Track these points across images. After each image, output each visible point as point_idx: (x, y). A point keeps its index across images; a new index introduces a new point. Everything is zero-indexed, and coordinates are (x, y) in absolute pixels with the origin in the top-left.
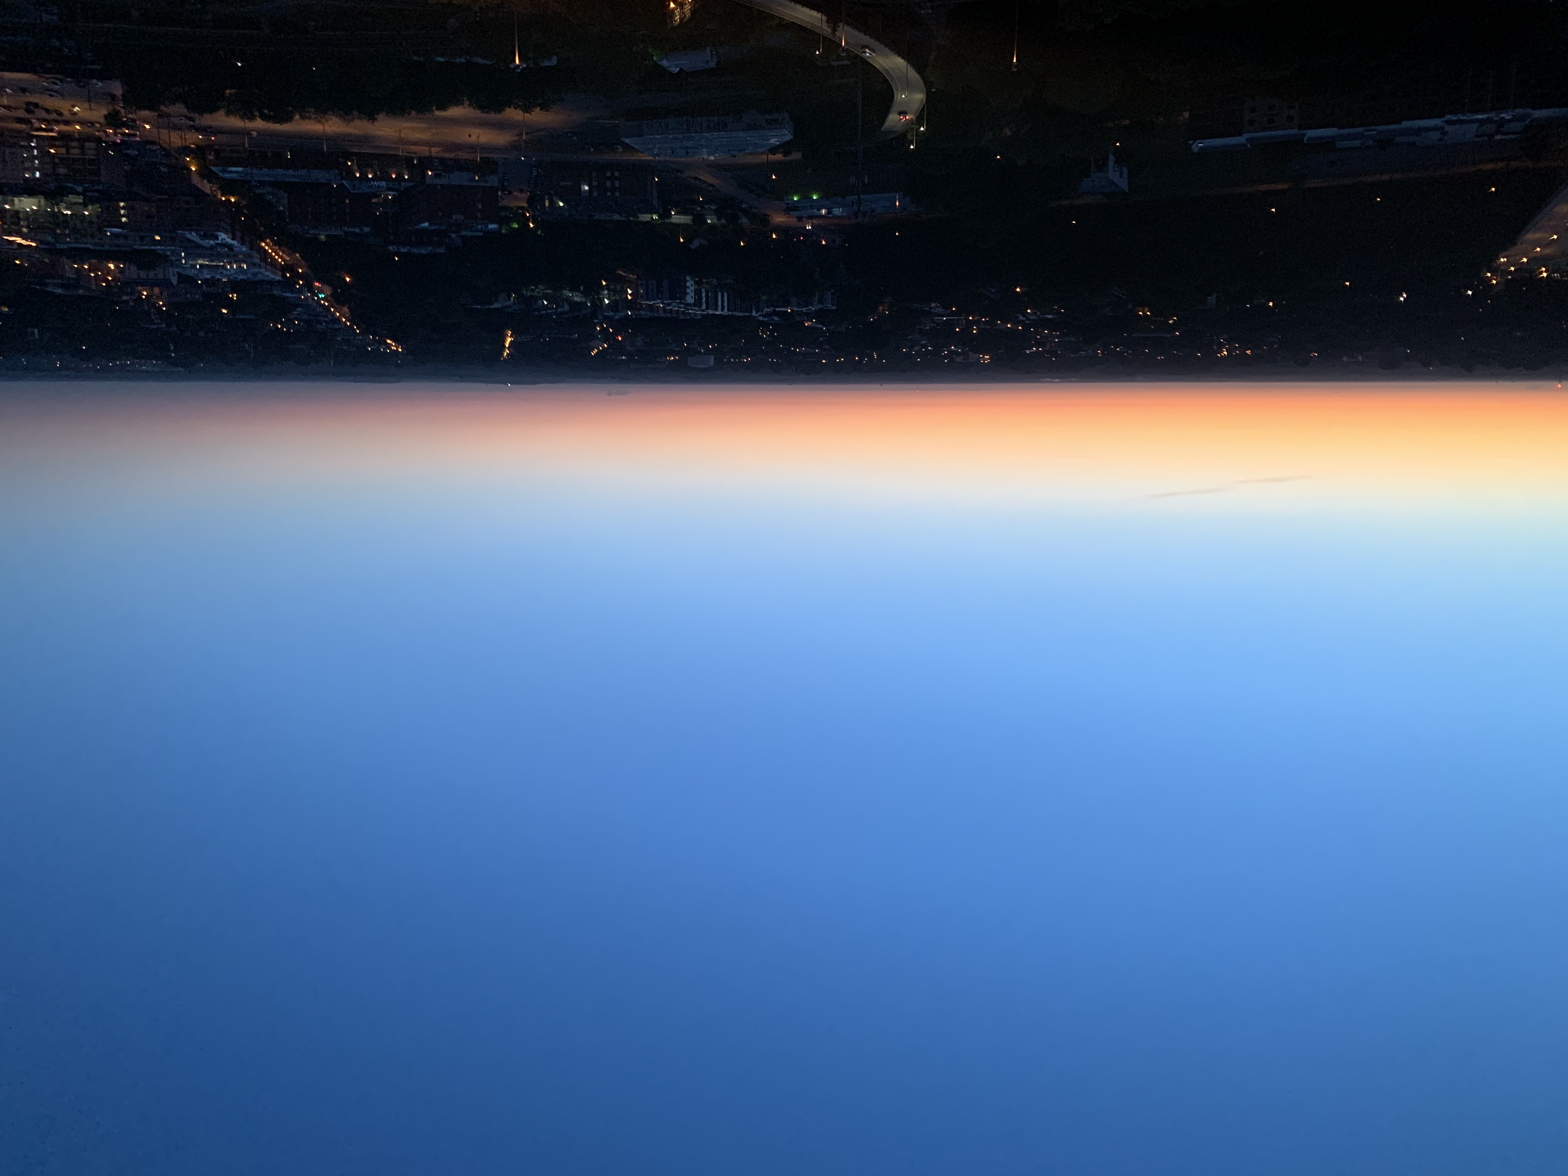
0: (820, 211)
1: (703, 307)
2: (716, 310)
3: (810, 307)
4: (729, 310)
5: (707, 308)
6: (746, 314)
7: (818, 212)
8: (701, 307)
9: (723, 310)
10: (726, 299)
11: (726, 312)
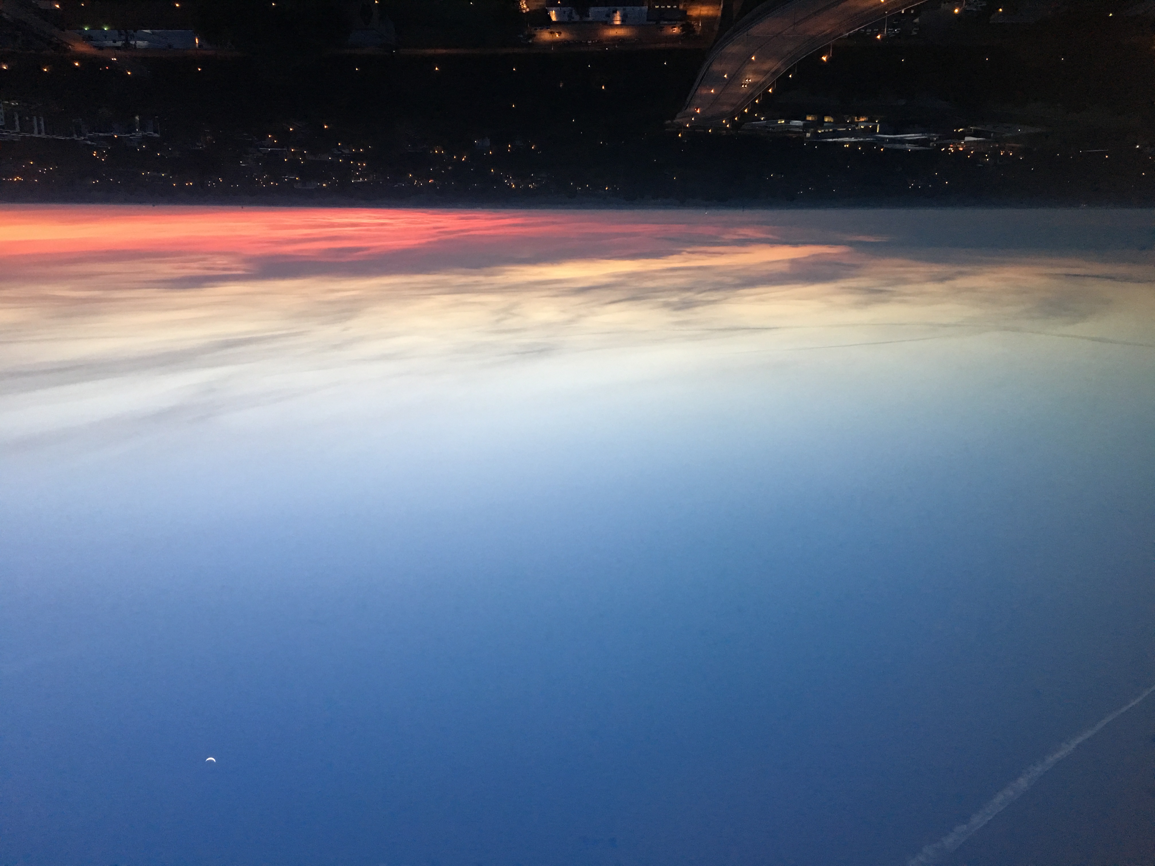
0: (116, 42)
1: (17, 129)
2: (33, 133)
3: (134, 134)
4: (46, 133)
5: (22, 130)
6: (68, 138)
7: (115, 44)
8: (14, 128)
9: (39, 133)
10: (42, 123)
11: (43, 135)
